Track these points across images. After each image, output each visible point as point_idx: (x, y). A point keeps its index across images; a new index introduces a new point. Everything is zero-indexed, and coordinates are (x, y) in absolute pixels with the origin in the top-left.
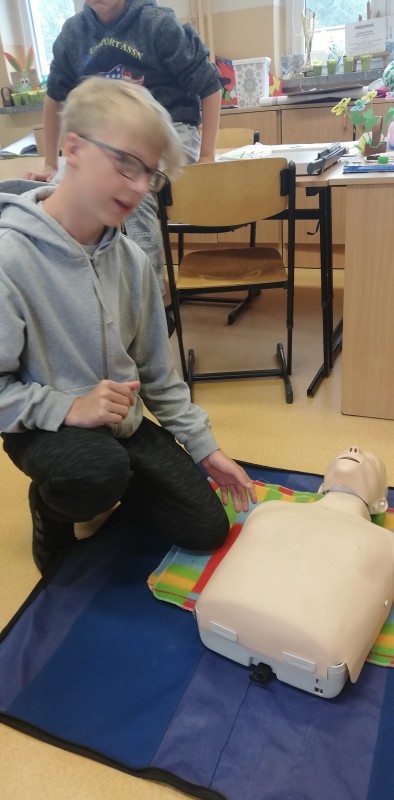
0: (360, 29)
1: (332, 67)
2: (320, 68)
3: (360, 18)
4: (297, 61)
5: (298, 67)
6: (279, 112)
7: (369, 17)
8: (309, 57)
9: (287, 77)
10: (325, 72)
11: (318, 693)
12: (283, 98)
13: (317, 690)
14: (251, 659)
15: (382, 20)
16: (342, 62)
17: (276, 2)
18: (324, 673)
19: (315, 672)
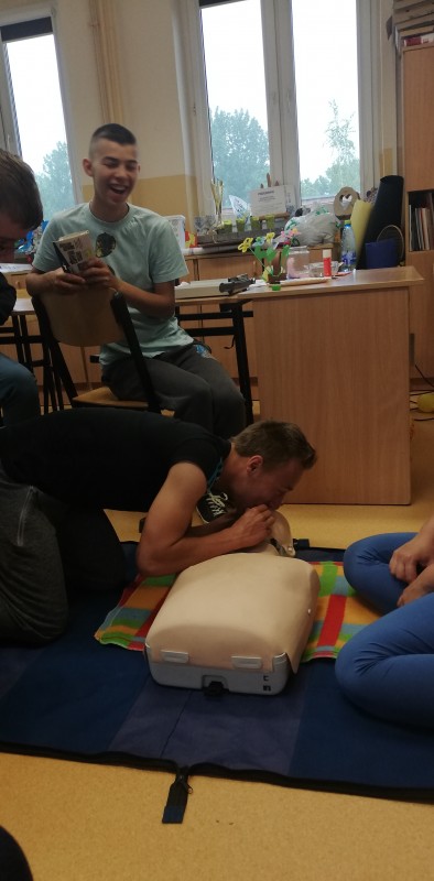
0: (264, 195)
1: (240, 226)
2: (231, 226)
3: (262, 186)
4: (209, 221)
5: (210, 225)
6: (195, 261)
7: (269, 185)
8: (220, 217)
9: (201, 234)
10: (235, 230)
11: (267, 692)
12: (198, 250)
13: (265, 688)
14: (204, 677)
15: (281, 188)
16: (249, 222)
17: (187, 172)
18: (269, 666)
19: (262, 667)
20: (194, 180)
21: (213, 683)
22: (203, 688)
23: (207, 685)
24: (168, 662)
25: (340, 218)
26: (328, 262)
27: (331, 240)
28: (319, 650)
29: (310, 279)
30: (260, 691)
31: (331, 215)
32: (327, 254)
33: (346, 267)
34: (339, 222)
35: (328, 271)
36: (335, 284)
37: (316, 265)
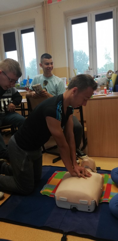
0: (87, 72)
7: (89, 69)
11: (89, 211)
13: (89, 210)
14: (71, 206)
15: (92, 70)
17: (67, 66)
18: (90, 203)
19: (88, 204)
20: (69, 68)
21: (74, 208)
22: (71, 209)
23: (72, 208)
24: (61, 201)
25: (108, 78)
26: (106, 90)
27: (106, 84)
28: (104, 200)
29: (101, 95)
30: (87, 211)
31: (106, 77)
32: (105, 88)
33: (110, 91)
34: (108, 79)
35: (106, 92)
36: (107, 96)
37: (102, 91)
